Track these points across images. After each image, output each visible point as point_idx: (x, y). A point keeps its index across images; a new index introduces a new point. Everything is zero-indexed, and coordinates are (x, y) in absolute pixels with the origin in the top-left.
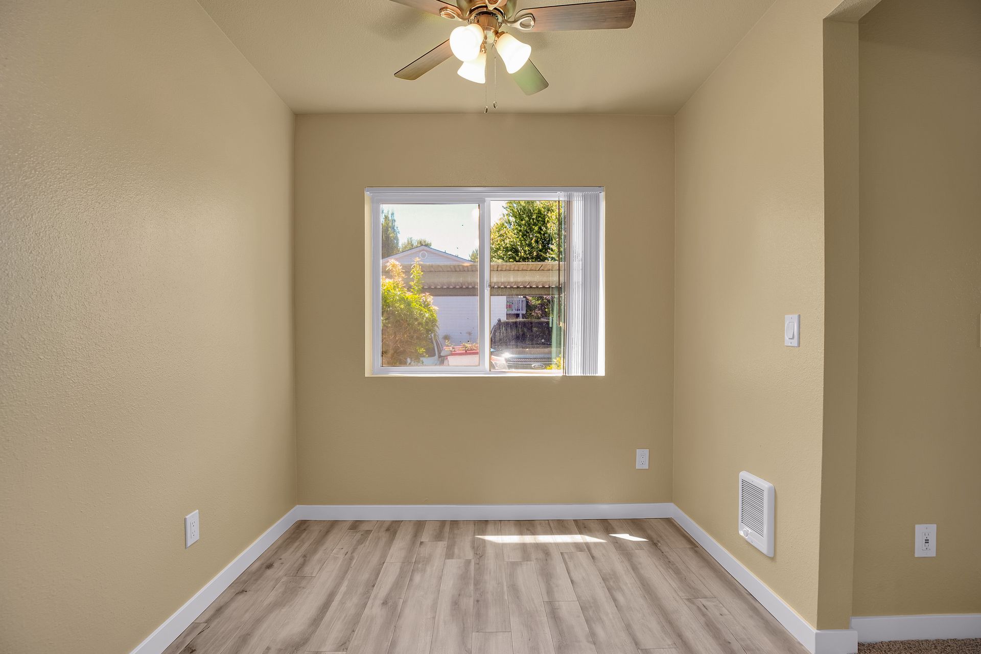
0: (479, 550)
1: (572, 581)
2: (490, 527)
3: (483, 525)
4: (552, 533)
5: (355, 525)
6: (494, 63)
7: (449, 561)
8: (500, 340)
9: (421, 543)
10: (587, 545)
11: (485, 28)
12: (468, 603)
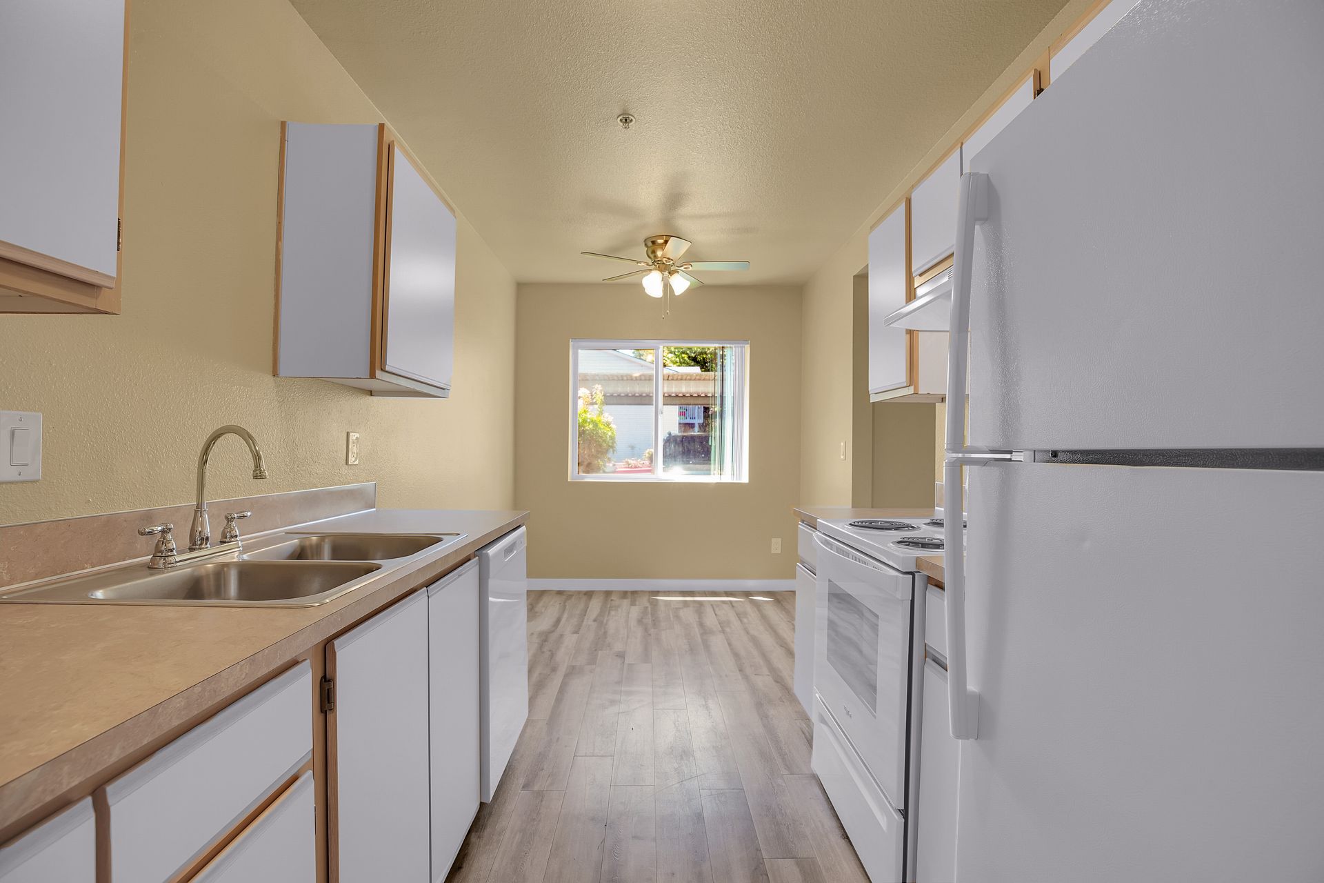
0: (655, 604)
1: (716, 615)
2: (660, 594)
3: (657, 593)
4: (707, 596)
5: (560, 593)
6: (667, 287)
7: (632, 607)
8: (670, 454)
9: (612, 600)
10: (731, 602)
11: (661, 271)
12: (648, 620)
